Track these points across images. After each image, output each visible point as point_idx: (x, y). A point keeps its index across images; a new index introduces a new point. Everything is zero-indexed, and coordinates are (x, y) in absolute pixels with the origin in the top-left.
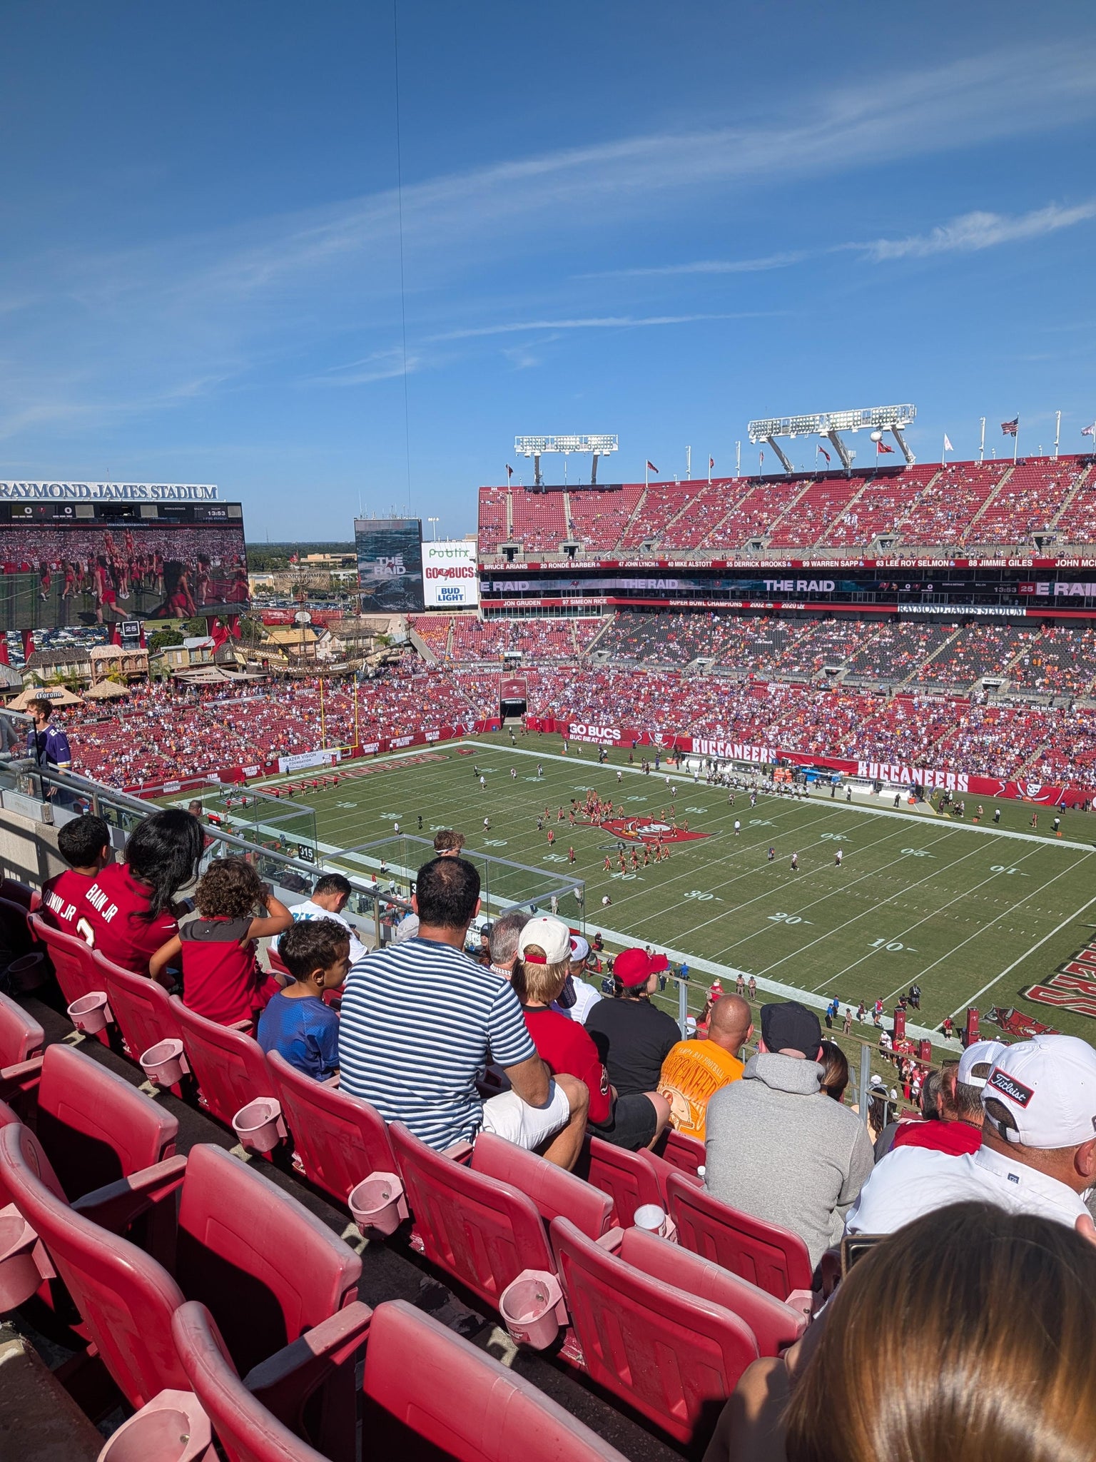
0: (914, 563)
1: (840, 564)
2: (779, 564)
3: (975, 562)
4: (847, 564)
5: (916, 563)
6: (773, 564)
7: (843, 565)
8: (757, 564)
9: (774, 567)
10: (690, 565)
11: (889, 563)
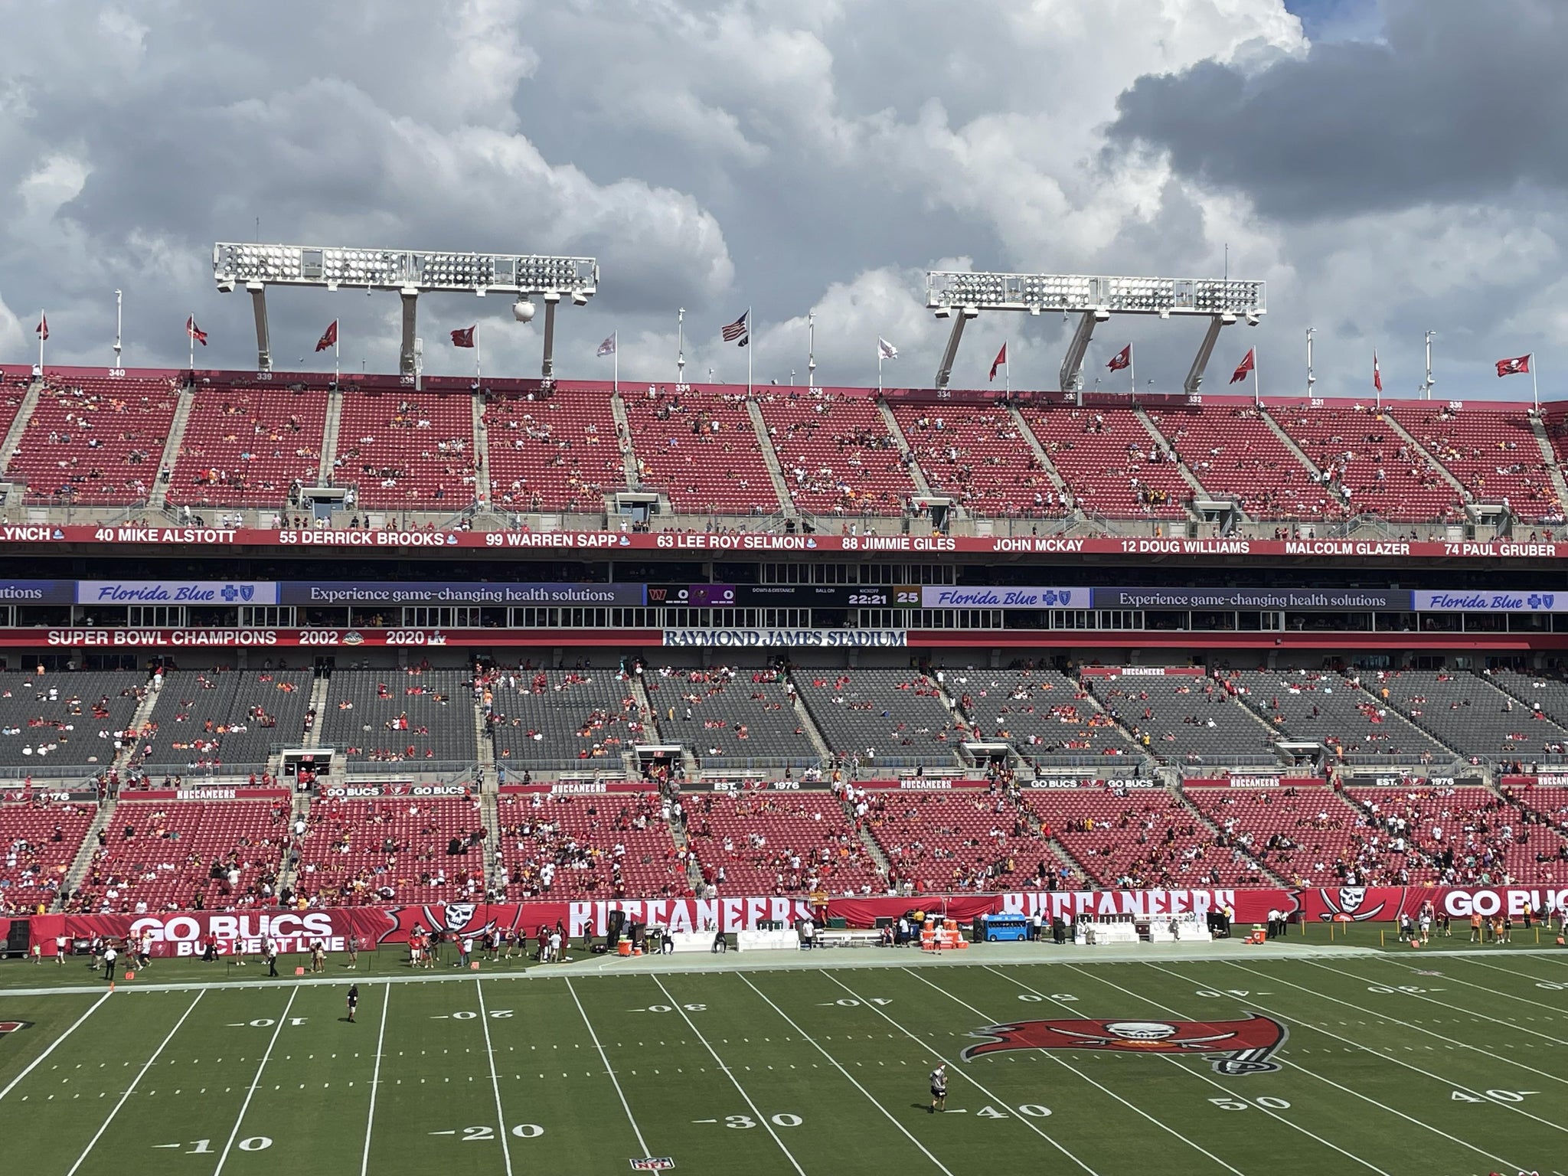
0: (736, 542)
1: (575, 540)
2: (426, 539)
3: (854, 541)
4: (592, 541)
5: (742, 542)
6: (411, 539)
7: (583, 542)
8: (366, 538)
9: (411, 548)
10: (168, 536)
11: (684, 541)
